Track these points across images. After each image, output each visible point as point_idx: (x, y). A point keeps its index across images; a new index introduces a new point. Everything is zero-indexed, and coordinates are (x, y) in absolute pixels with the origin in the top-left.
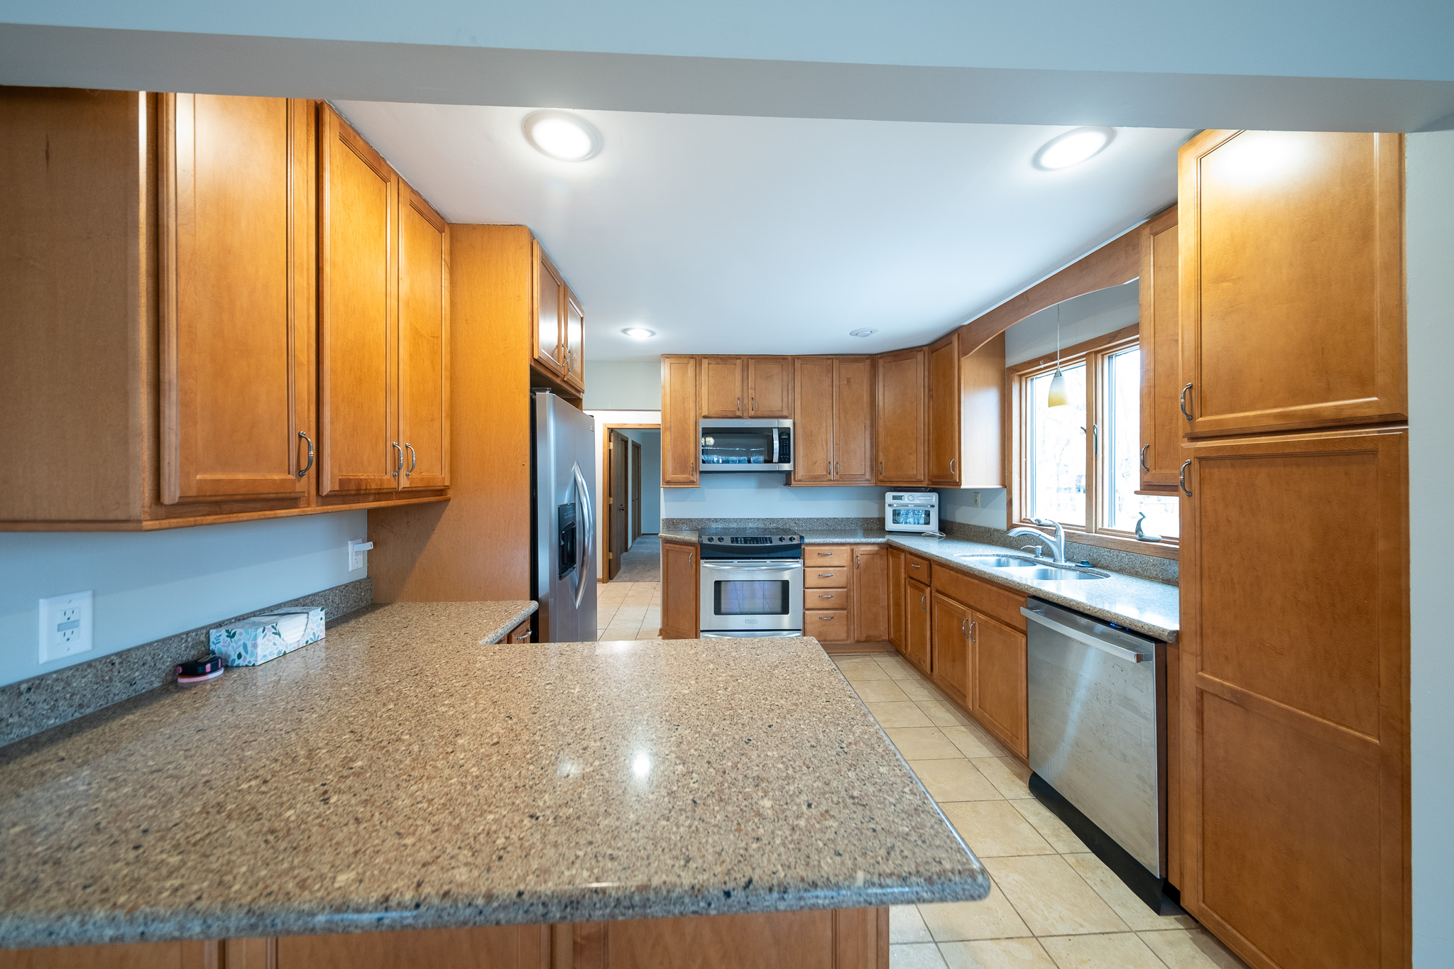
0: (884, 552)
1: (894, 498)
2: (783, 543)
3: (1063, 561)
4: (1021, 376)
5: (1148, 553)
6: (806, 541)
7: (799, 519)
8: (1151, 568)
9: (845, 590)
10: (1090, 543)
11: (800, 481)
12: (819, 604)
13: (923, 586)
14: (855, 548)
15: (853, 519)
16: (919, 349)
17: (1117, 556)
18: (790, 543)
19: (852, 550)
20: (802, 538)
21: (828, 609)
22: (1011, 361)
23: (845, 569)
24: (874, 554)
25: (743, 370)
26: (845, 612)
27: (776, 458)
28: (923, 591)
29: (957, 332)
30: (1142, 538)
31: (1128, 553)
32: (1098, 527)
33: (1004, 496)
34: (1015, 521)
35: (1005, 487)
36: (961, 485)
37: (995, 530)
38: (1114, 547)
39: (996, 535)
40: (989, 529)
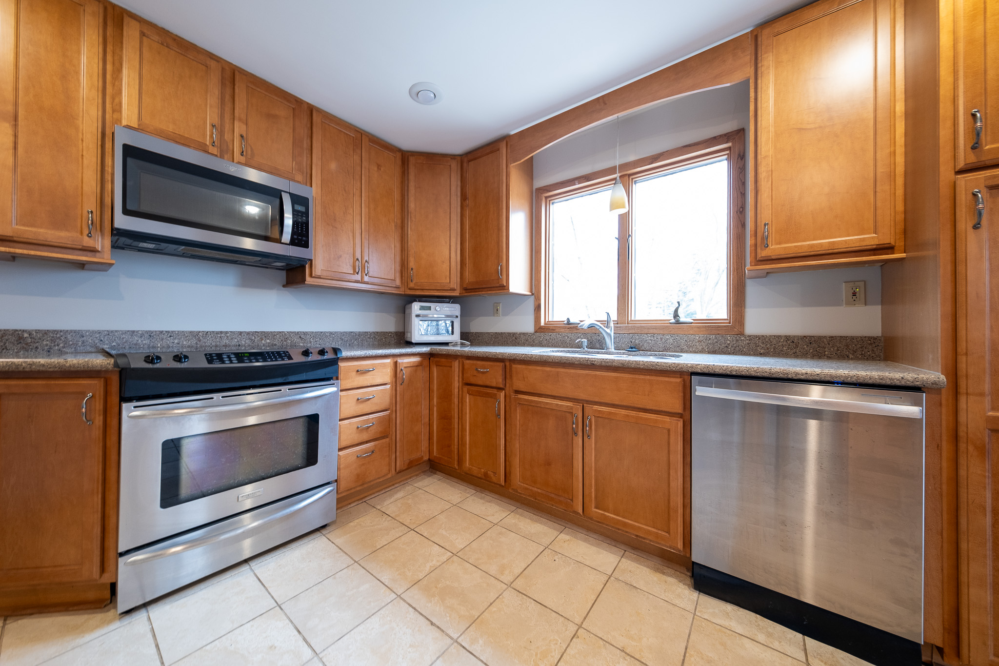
0: (426, 362)
1: (422, 308)
2: (310, 359)
3: (613, 349)
4: (546, 198)
5: (691, 332)
6: (345, 353)
7: (305, 333)
8: (697, 344)
9: (387, 412)
10: (631, 332)
11: (319, 277)
12: (357, 438)
13: (495, 391)
14: (400, 360)
15: (371, 333)
16: (453, 157)
17: (661, 339)
18: (320, 358)
19: (396, 363)
20: (336, 351)
21: (367, 442)
22: (539, 183)
23: (388, 386)
24: (419, 365)
25: (223, 84)
26: (387, 440)
27: (287, 237)
28: (494, 397)
29: (505, 139)
30: (678, 322)
31: (672, 335)
32: (630, 319)
33: (531, 302)
34: (542, 324)
35: (533, 294)
36: (508, 289)
37: (520, 334)
38: (655, 331)
39: (523, 338)
40: (514, 334)
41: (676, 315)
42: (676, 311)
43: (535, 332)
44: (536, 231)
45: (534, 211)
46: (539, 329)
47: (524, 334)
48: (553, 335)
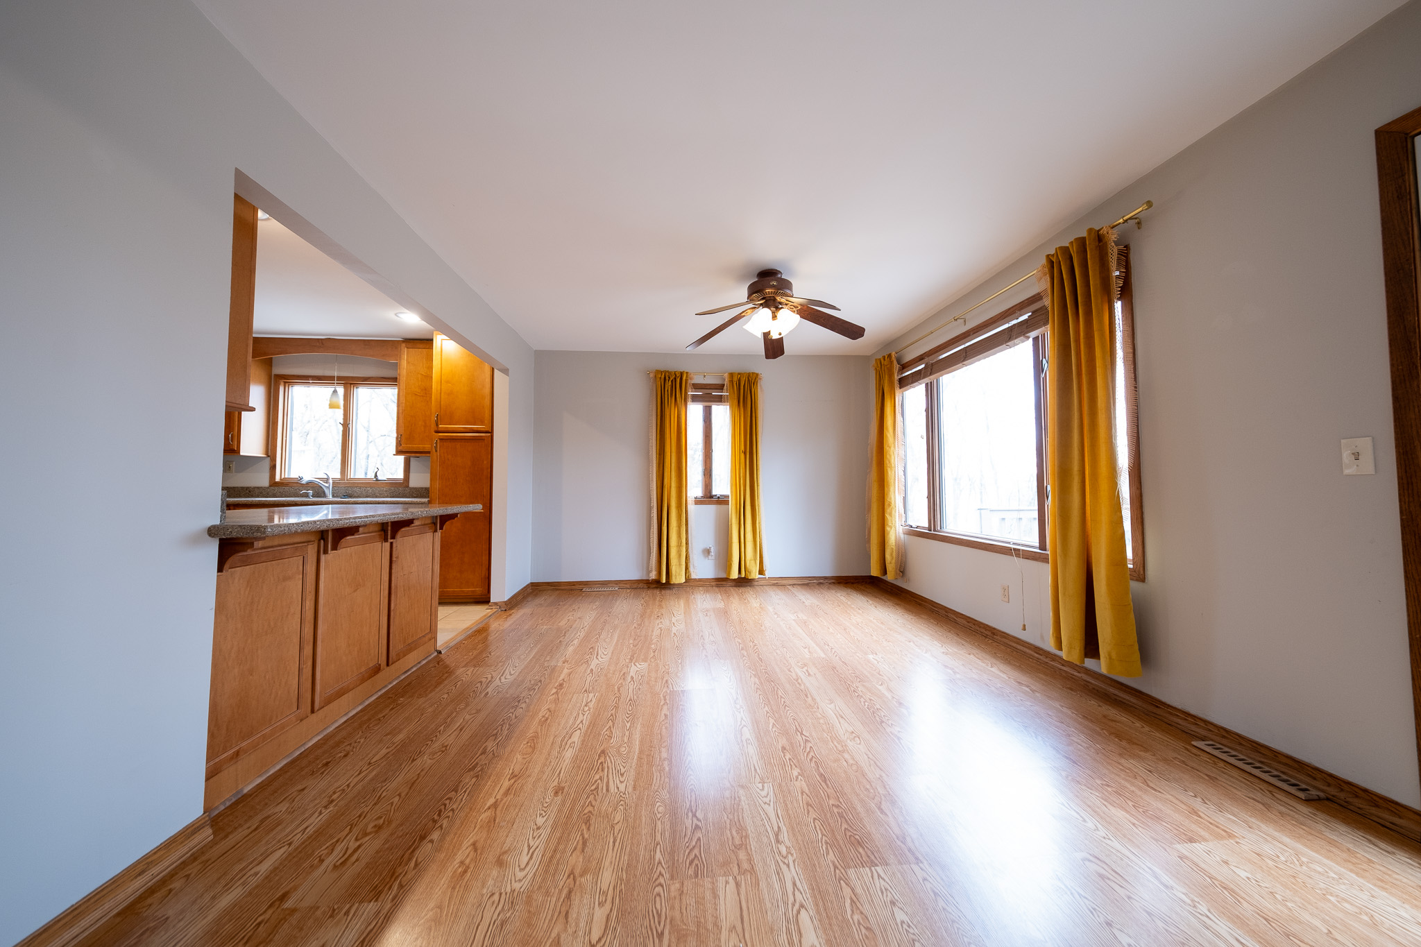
4: (284, 383)
22: (279, 372)
30: (377, 480)
31: (371, 487)
32: (349, 477)
33: (267, 462)
34: (278, 479)
35: (269, 456)
36: (239, 453)
37: (255, 488)
38: (362, 485)
39: (257, 491)
40: (247, 488)
41: (376, 476)
42: (376, 473)
43: (270, 486)
44: (273, 407)
45: (272, 391)
46: (274, 484)
47: (258, 488)
48: (287, 489)
